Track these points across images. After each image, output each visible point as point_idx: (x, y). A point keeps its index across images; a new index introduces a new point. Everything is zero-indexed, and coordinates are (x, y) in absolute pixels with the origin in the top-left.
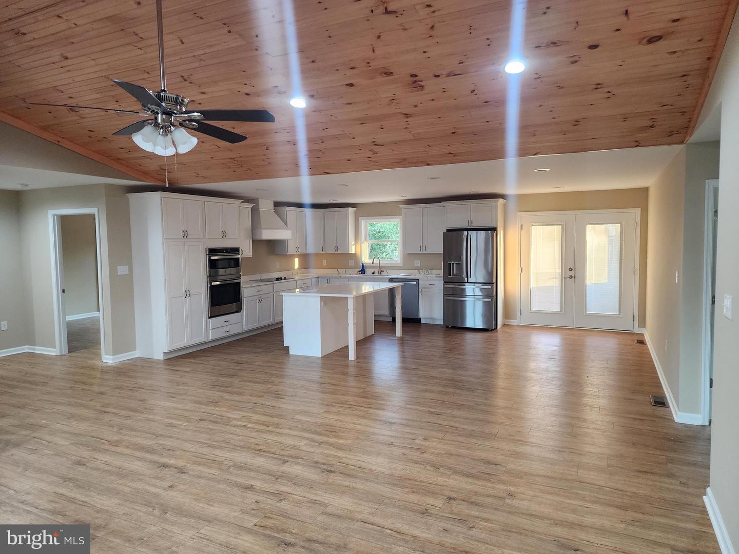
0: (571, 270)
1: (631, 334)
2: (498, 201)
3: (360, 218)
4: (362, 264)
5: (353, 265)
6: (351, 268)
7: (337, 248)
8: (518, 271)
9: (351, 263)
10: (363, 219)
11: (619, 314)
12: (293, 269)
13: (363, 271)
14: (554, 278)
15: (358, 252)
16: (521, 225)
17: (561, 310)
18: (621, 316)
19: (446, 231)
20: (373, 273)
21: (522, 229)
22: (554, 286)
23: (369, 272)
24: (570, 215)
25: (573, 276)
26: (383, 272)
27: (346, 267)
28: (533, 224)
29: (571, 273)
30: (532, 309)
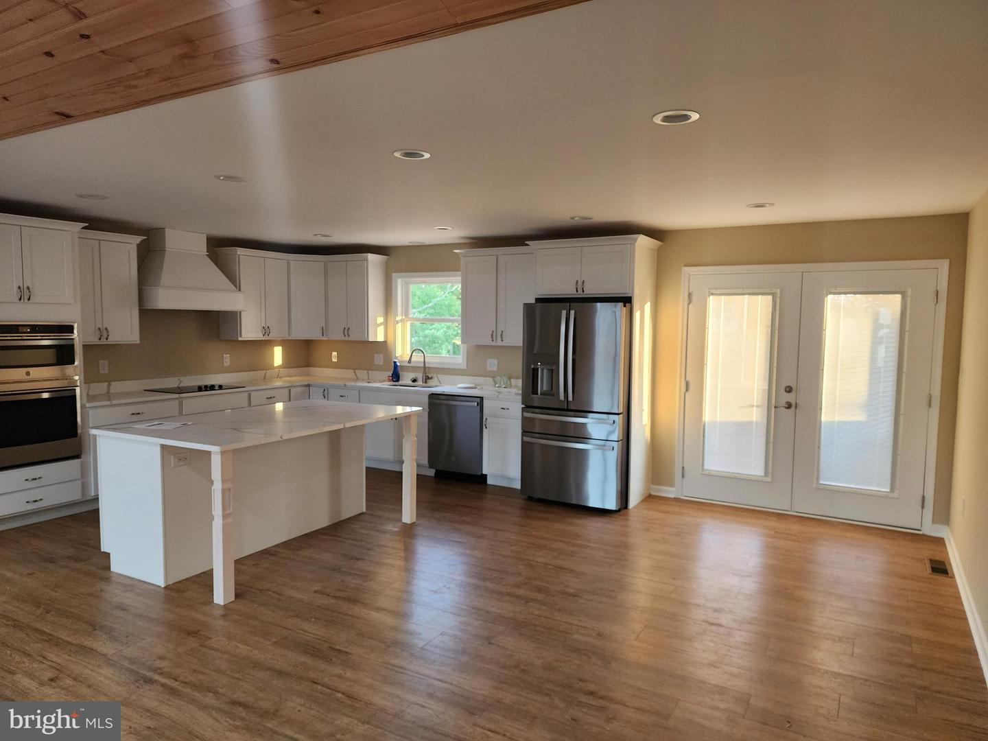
0: (789, 390)
1: (917, 538)
2: (636, 240)
3: (394, 275)
4: (395, 362)
5: (382, 364)
6: (378, 368)
7: (346, 331)
8: (679, 386)
9: (379, 359)
10: (399, 277)
11: (892, 489)
12: (270, 367)
13: (396, 377)
14: (753, 406)
15: (390, 341)
16: (690, 295)
17: (766, 474)
18: (896, 494)
19: (534, 302)
20: (414, 381)
21: (690, 301)
22: (752, 422)
23: (406, 378)
24: (790, 272)
25: (793, 404)
26: (431, 378)
27: (371, 367)
28: (714, 291)
29: (790, 398)
30: (706, 467)
